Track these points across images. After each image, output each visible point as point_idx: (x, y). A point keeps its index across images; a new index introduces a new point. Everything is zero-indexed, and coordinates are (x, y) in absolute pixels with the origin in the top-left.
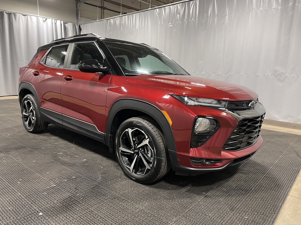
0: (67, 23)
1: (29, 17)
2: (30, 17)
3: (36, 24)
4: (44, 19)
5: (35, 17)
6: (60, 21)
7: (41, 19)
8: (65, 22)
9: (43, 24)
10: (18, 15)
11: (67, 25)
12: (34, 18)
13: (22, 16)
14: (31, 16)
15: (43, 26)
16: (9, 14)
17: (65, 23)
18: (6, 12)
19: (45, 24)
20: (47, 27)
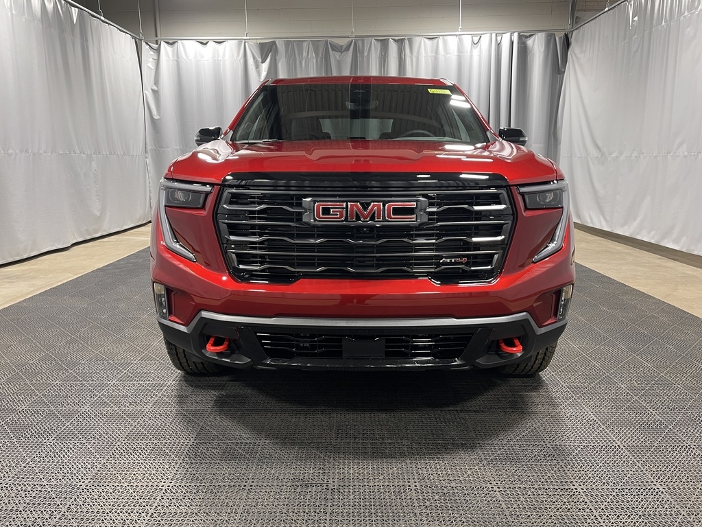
0: (531, 36)
1: (441, 40)
2: (444, 40)
3: (456, 53)
4: (476, 39)
5: (455, 37)
6: (509, 34)
7: (467, 40)
8: (528, 34)
9: (471, 52)
10: (417, 40)
11: (530, 42)
12: (452, 42)
13: (427, 41)
14: (446, 37)
15: (471, 56)
16: (400, 42)
17: (527, 37)
18: (394, 40)
19: (476, 52)
20: (480, 56)
